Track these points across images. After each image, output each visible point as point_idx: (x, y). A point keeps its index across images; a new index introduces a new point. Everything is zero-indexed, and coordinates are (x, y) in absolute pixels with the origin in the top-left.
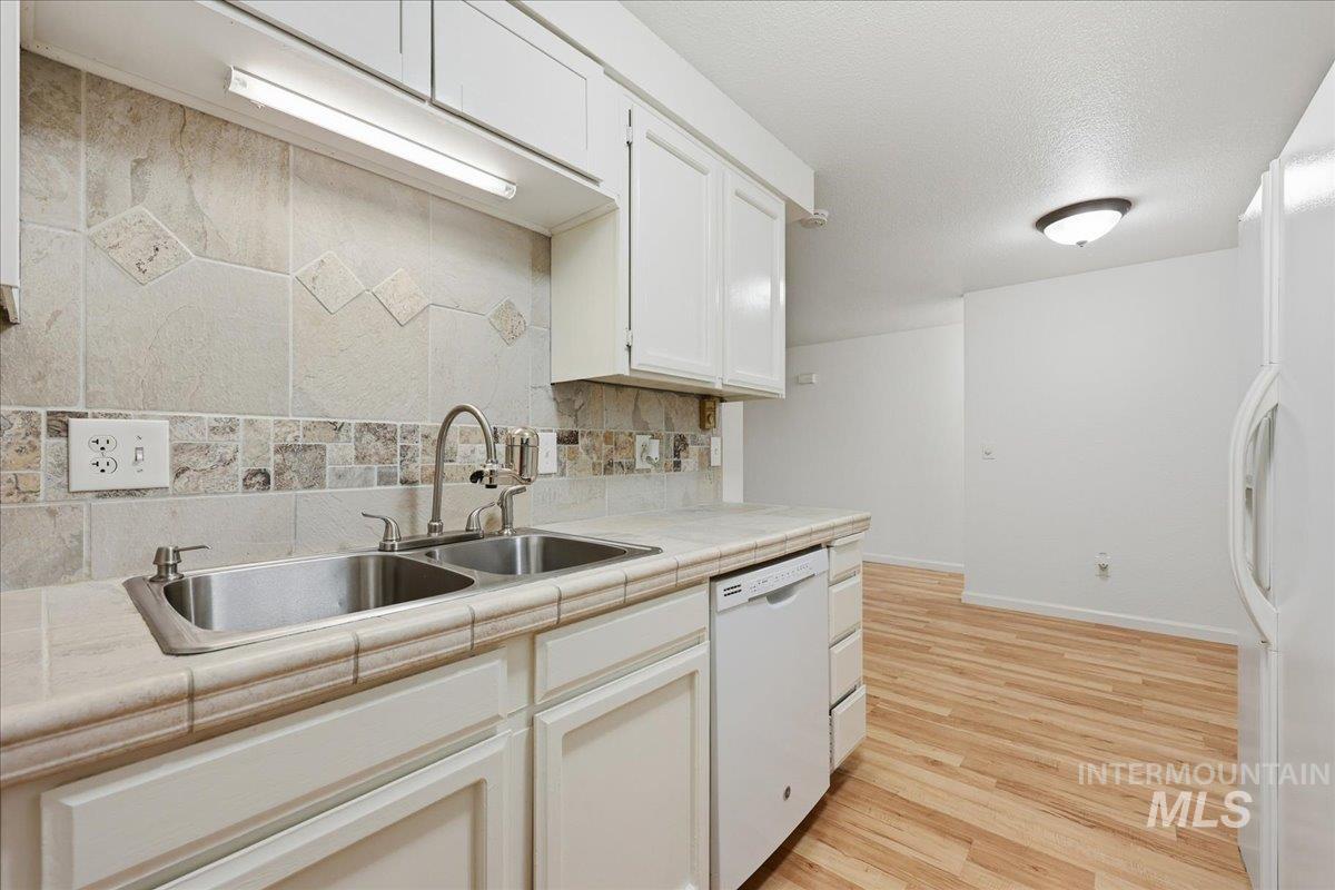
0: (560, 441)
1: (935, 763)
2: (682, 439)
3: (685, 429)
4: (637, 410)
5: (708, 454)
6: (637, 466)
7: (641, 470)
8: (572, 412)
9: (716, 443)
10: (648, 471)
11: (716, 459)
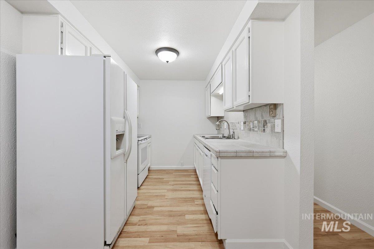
0: (244, 123)
2: (265, 122)
3: (267, 117)
4: (255, 114)
5: (274, 127)
6: (255, 130)
7: (256, 131)
8: (245, 117)
9: (278, 122)
10: (257, 131)
11: (278, 129)
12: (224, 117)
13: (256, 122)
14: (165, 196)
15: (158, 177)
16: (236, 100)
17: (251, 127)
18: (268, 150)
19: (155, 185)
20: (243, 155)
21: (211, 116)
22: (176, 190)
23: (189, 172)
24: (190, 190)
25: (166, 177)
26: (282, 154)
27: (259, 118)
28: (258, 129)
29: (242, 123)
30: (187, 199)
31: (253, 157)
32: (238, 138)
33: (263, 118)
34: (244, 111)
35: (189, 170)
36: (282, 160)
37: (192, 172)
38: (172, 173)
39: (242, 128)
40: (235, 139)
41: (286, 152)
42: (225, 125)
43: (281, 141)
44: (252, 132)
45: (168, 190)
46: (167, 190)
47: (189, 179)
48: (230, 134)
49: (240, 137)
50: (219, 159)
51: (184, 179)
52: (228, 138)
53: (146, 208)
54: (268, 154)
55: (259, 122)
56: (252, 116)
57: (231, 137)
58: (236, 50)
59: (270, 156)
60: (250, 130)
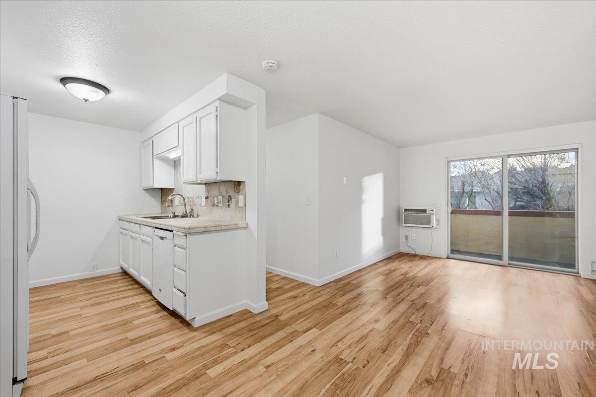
0: (206, 199)
1: (173, 349)
2: (230, 197)
3: (232, 193)
4: (219, 189)
5: (238, 202)
6: (220, 205)
7: (220, 207)
8: (208, 191)
9: (241, 198)
10: (222, 207)
11: (241, 204)
12: (174, 189)
13: (220, 197)
14: (81, 315)
15: (47, 297)
16: (200, 173)
17: (216, 202)
18: (233, 223)
19: (47, 309)
20: (212, 229)
21: (154, 187)
22: (99, 303)
23: (110, 278)
24: (125, 298)
25: (64, 294)
26: (244, 226)
27: (224, 193)
28: (223, 204)
29: (203, 198)
30: (126, 307)
31: (221, 230)
32: (198, 216)
33: (227, 193)
34: (205, 184)
35: (110, 275)
36: (244, 231)
37: (118, 276)
38: (75, 286)
39: (204, 204)
40: (193, 217)
41: (248, 224)
42: (177, 200)
43: (244, 215)
44: (215, 208)
45: (82, 308)
46: (80, 307)
47: (115, 286)
48: (186, 211)
49: (200, 215)
50: (188, 236)
51: (105, 287)
52: (185, 216)
53: (49, 338)
54: (233, 227)
55: (223, 197)
56: (215, 191)
57: (189, 216)
58: (201, 119)
59: (235, 228)
60: (214, 205)
